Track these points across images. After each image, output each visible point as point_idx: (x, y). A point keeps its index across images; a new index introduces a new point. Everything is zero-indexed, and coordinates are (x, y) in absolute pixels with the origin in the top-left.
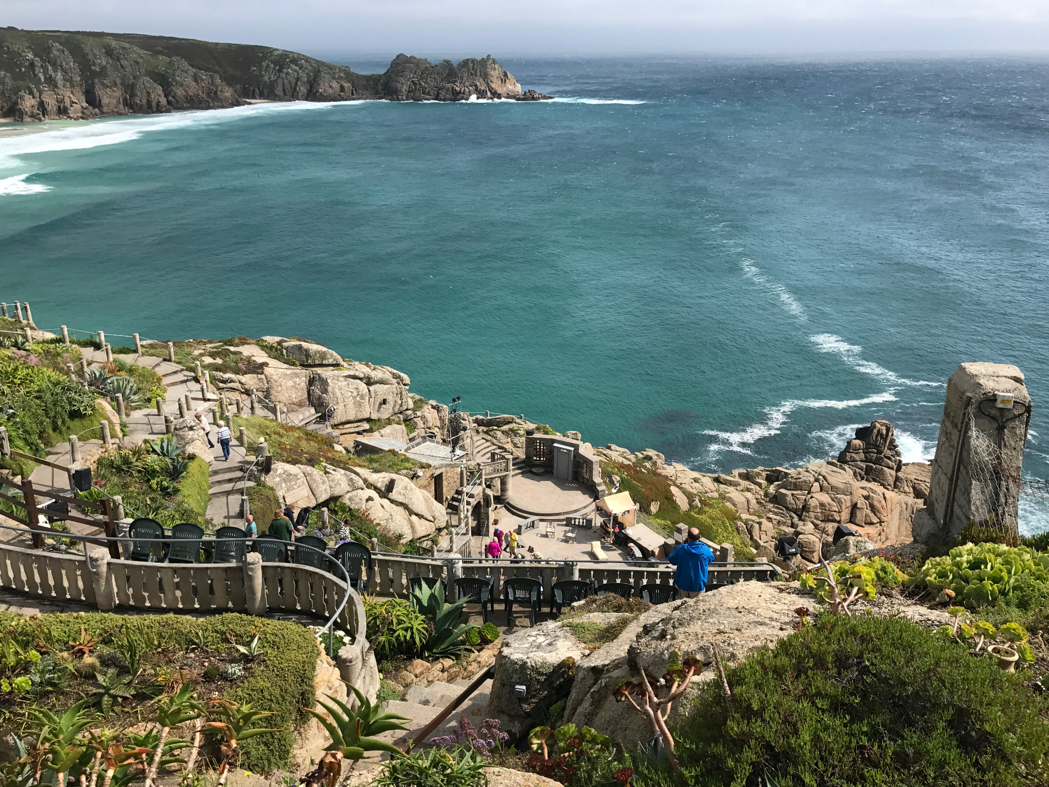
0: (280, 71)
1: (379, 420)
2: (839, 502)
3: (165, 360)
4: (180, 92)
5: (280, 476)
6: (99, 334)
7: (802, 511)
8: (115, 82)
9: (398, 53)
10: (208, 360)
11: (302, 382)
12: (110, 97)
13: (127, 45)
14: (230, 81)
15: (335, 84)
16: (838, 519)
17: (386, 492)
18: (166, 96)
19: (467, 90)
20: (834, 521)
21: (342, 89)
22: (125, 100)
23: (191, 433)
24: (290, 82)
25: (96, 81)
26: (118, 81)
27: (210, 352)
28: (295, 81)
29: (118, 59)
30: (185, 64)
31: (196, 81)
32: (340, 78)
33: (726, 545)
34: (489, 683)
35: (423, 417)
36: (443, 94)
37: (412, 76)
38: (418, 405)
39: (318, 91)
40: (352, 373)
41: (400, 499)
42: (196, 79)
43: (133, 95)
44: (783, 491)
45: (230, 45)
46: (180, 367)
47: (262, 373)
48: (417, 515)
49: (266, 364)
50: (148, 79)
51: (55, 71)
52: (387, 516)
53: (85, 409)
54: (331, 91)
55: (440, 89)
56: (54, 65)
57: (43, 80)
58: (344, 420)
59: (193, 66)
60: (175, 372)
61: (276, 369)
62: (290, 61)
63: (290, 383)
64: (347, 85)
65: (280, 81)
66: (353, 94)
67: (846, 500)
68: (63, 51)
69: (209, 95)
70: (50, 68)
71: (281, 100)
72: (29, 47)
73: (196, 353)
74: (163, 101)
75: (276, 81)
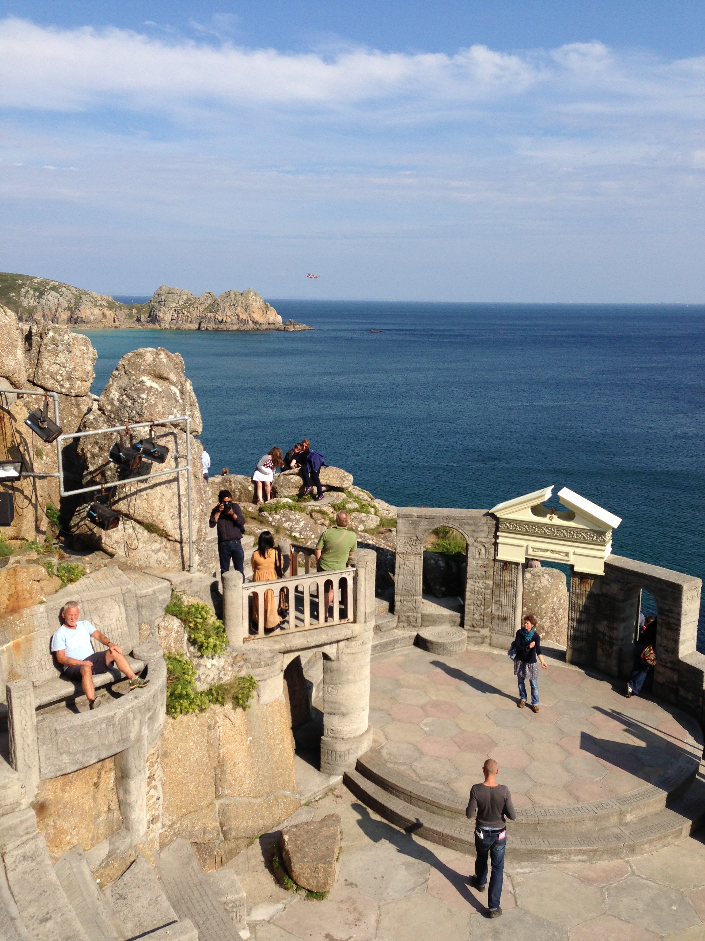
0: (40, 297)
9: (162, 284)
15: (96, 312)
19: (229, 319)
24: (50, 309)
28: (54, 308)
32: (102, 306)
36: (205, 322)
37: (175, 305)
39: (78, 317)
54: (91, 317)
55: (203, 318)
62: (51, 289)
65: (40, 308)
66: (114, 321)
75: (35, 307)
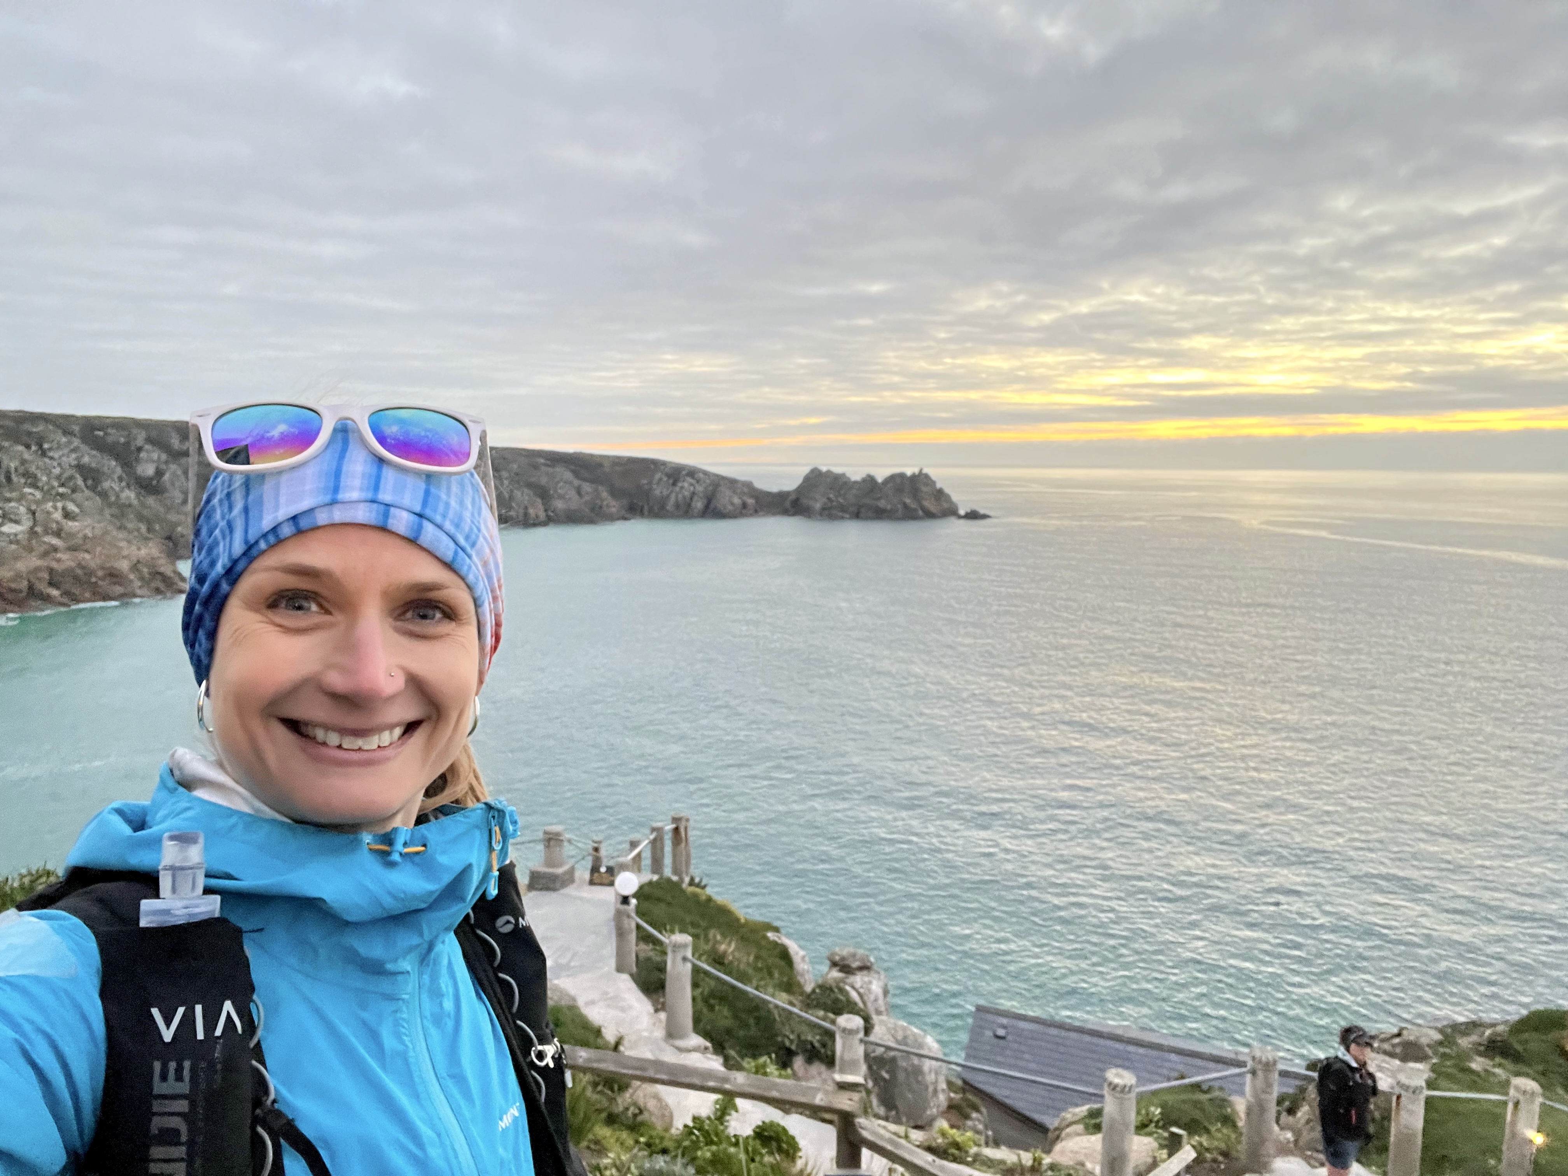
0: (674, 484)
4: (560, 505)
9: (813, 468)
15: (736, 500)
18: (546, 510)
21: (744, 505)
24: (684, 497)
28: (689, 496)
31: (579, 494)
32: (742, 493)
39: (716, 508)
42: (579, 492)
54: (730, 507)
55: (862, 506)
59: (577, 478)
62: (686, 475)
64: (750, 501)
65: (673, 496)
66: (756, 511)
69: (592, 509)
74: (541, 514)
75: (668, 496)
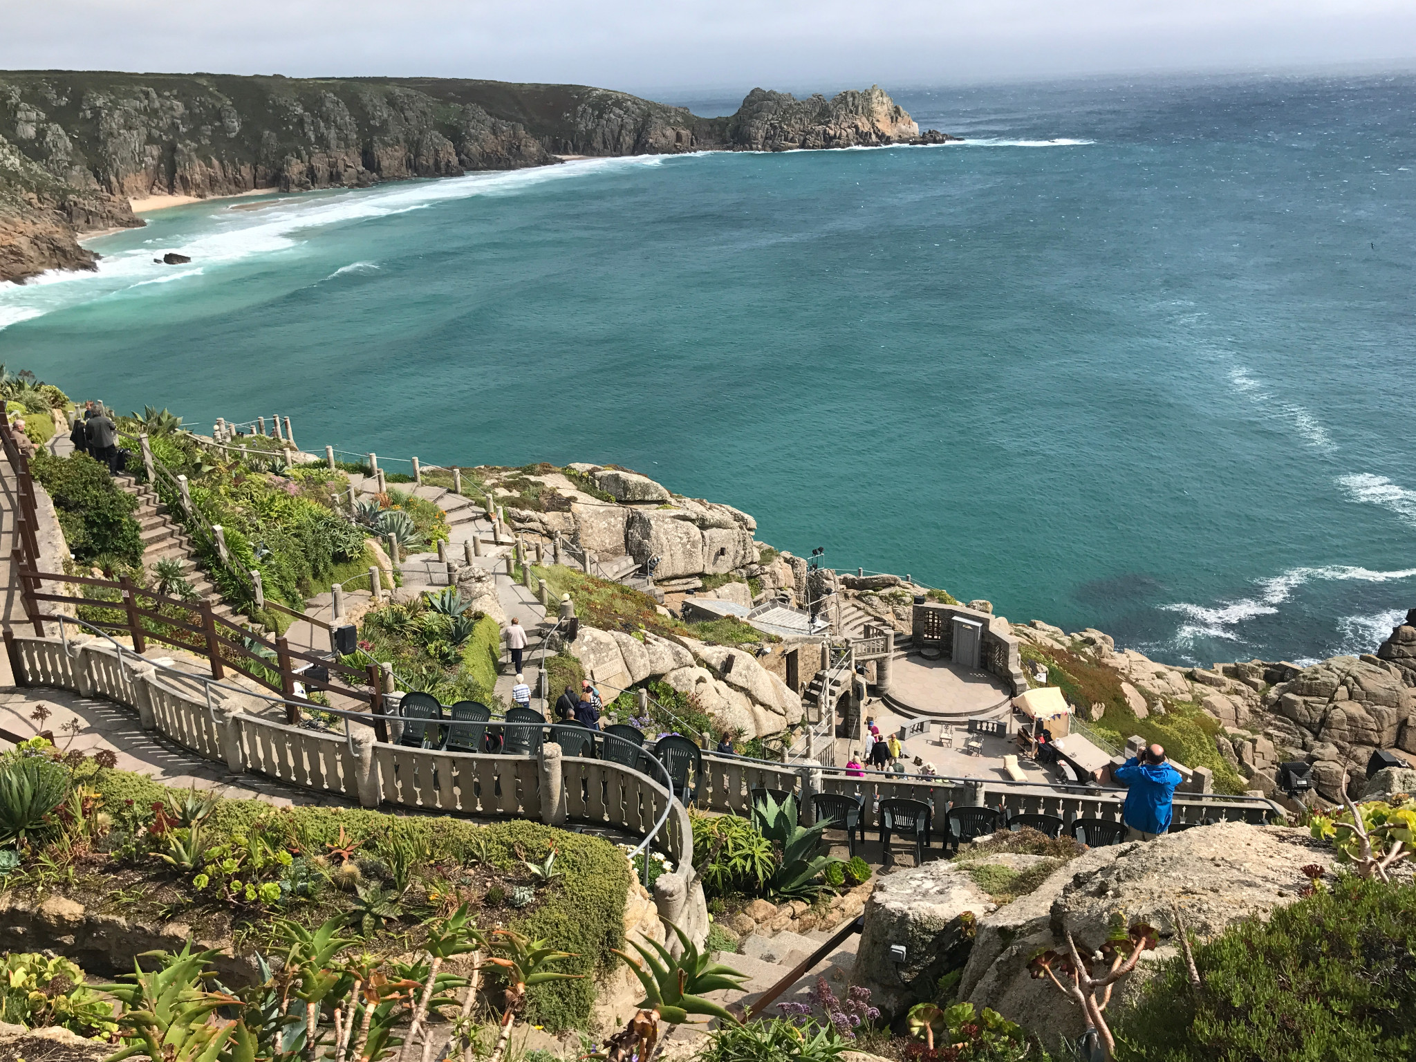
0: (600, 117)
1: (715, 575)
2: (1379, 717)
3: (449, 491)
4: (474, 148)
5: (587, 644)
6: (370, 457)
7: (1321, 726)
8: (397, 138)
9: (754, 87)
10: (502, 492)
11: (619, 523)
12: (391, 157)
13: (413, 93)
14: (536, 132)
15: (669, 132)
16: (1377, 741)
17: (723, 671)
18: (457, 154)
19: (844, 134)
20: (1371, 744)
22: (409, 160)
23: (479, 585)
24: (612, 131)
25: (375, 138)
26: (401, 137)
27: (505, 482)
28: (617, 130)
29: (402, 110)
30: (481, 113)
31: (494, 133)
32: (677, 123)
33: (1201, 770)
34: (855, 938)
35: (773, 574)
36: (811, 138)
37: (770, 117)
38: (767, 557)
39: (647, 142)
40: (681, 512)
41: (741, 682)
42: (494, 131)
43: (417, 155)
44: (1290, 696)
45: (538, 86)
46: (467, 501)
47: (569, 510)
48: (762, 705)
49: (573, 499)
50: (437, 133)
51: (328, 128)
52: (723, 703)
53: (352, 552)
54: (663, 141)
55: (809, 133)
56: (327, 120)
57: (313, 139)
58: (670, 574)
59: (491, 115)
60: (462, 507)
61: (586, 505)
62: (613, 104)
63: (604, 524)
64: (685, 133)
65: (599, 130)
66: (692, 144)
67: (1390, 713)
68: (338, 103)
69: (510, 152)
70: (322, 124)
71: (600, 154)
72: (298, 100)
73: (488, 483)
74: (454, 160)
75: (594, 130)
